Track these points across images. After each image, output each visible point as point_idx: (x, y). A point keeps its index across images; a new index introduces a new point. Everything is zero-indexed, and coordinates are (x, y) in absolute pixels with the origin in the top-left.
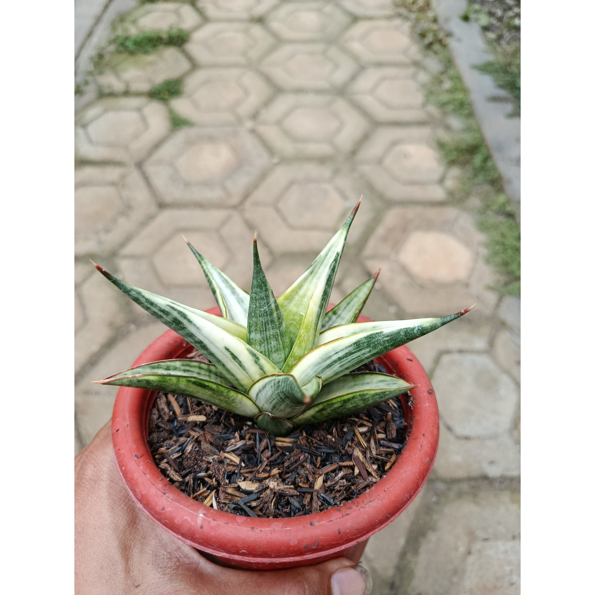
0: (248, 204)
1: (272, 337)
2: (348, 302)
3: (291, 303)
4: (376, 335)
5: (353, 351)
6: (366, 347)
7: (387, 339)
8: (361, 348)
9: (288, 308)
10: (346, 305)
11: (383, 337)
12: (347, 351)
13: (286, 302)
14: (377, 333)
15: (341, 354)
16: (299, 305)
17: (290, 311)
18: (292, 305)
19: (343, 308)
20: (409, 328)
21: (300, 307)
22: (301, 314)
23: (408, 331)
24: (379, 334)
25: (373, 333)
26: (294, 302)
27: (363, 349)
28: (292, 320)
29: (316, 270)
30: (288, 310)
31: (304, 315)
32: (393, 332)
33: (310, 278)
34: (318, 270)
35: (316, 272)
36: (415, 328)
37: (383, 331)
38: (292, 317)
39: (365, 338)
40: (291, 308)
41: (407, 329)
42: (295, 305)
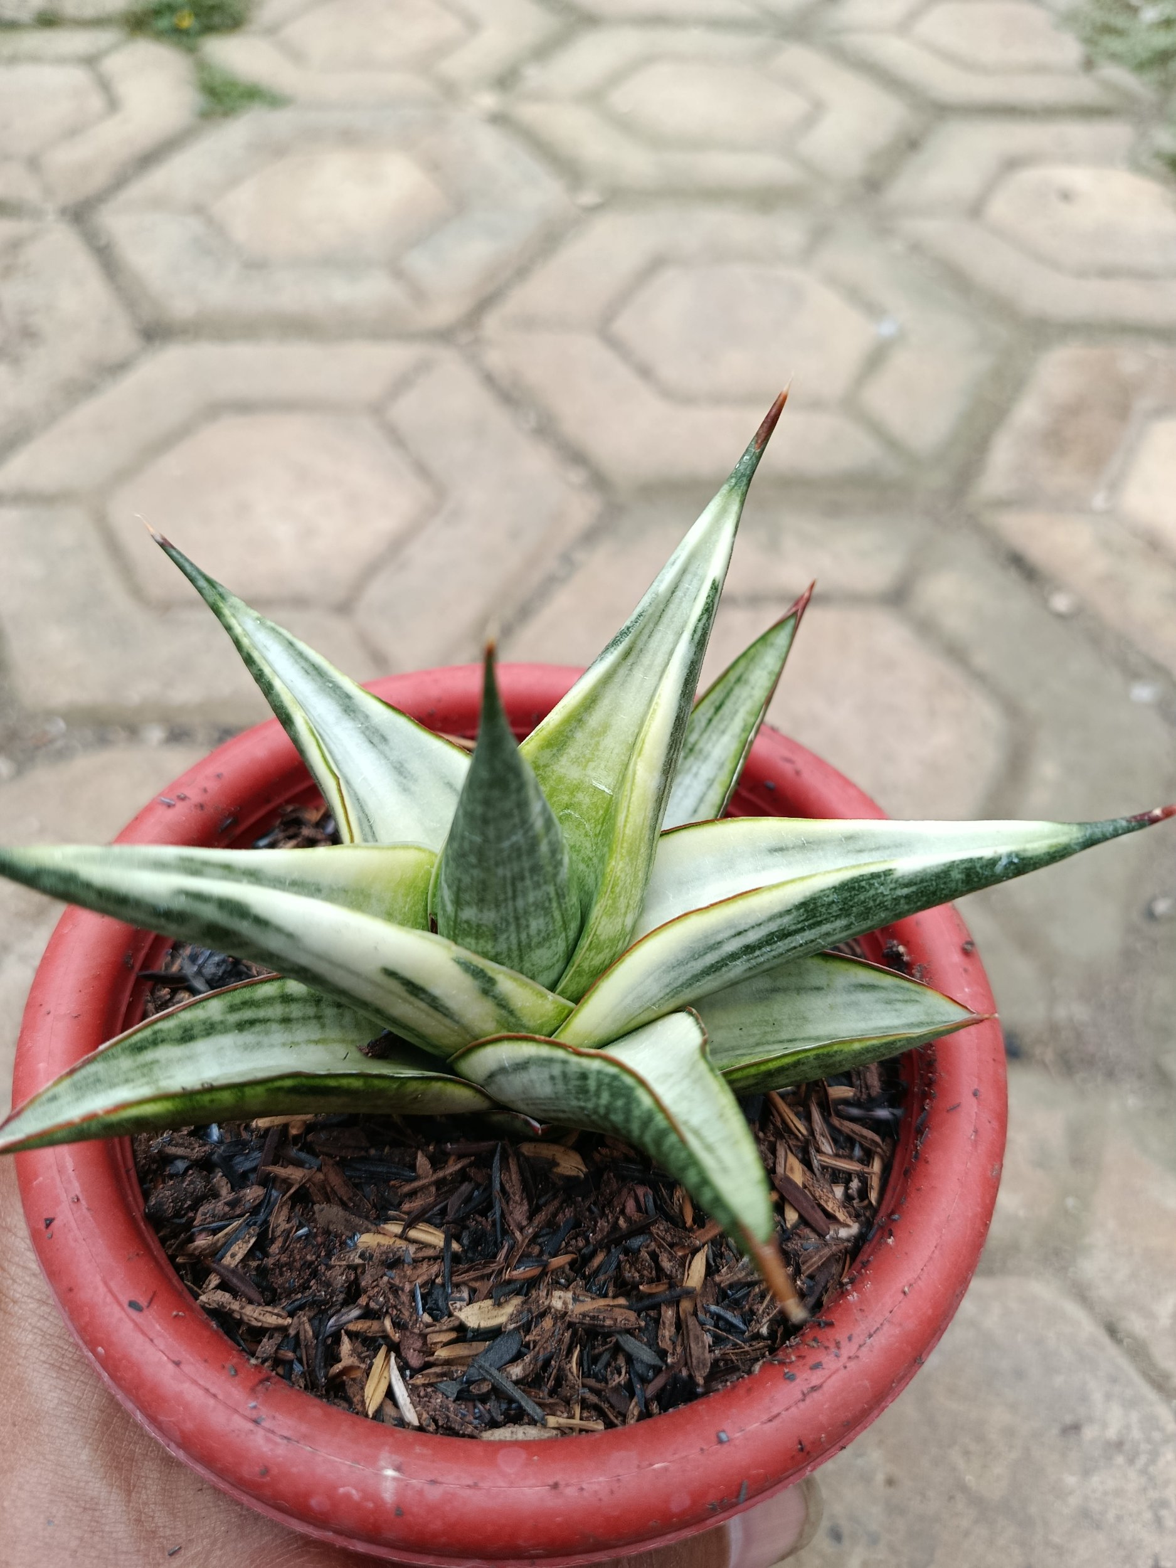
1: (532, 909)
2: (717, 703)
3: (562, 756)
4: (872, 881)
5: (794, 927)
6: (837, 917)
7: (905, 891)
8: (819, 919)
9: (553, 771)
10: (712, 710)
11: (892, 886)
12: (773, 927)
13: (547, 753)
14: (875, 876)
15: (752, 937)
16: (589, 760)
17: (560, 780)
18: (564, 760)
19: (704, 722)
20: (981, 859)
21: (592, 765)
22: (596, 788)
23: (975, 868)
24: (883, 878)
25: (862, 876)
26: (572, 752)
27: (827, 920)
28: (567, 807)
29: (640, 644)
30: (554, 777)
31: (606, 790)
32: (929, 871)
33: (622, 672)
34: (646, 642)
35: (641, 650)
36: (1000, 858)
37: (895, 870)
38: (565, 798)
39: (836, 889)
40: (563, 771)
41: (971, 860)
42: (576, 761)
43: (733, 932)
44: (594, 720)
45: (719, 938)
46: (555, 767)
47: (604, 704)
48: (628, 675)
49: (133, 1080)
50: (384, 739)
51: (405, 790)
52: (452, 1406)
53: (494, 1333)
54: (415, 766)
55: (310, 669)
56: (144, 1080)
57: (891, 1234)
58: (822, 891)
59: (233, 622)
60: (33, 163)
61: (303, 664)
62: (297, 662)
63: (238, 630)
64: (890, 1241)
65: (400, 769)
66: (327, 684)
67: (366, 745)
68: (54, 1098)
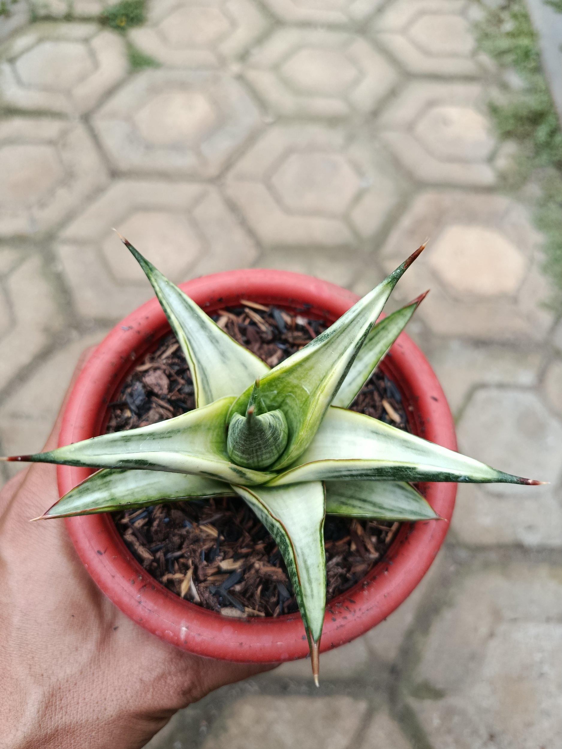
0: (230, 177)
3: (291, 375)
4: (406, 469)
5: (371, 474)
6: (389, 476)
7: (419, 476)
8: (382, 475)
9: (286, 380)
11: (414, 473)
12: (364, 472)
13: (285, 374)
14: (408, 468)
15: (354, 473)
16: (302, 378)
17: (288, 383)
18: (291, 377)
20: (453, 474)
21: (303, 380)
22: (303, 389)
23: (450, 477)
24: (411, 470)
25: (403, 466)
26: (295, 374)
27: (385, 476)
28: (290, 392)
29: (333, 340)
30: (286, 382)
31: (308, 391)
32: (430, 472)
33: (322, 350)
34: (336, 339)
35: (333, 342)
36: (461, 477)
37: (417, 468)
38: (290, 389)
39: (391, 468)
40: (290, 380)
41: (449, 474)
42: (297, 378)
43: (346, 469)
44: (307, 365)
45: (341, 469)
46: (287, 379)
47: (313, 360)
48: (325, 351)
49: (102, 489)
50: (217, 341)
51: (224, 362)
52: (211, 598)
53: (231, 572)
54: (229, 354)
55: (188, 307)
56: (106, 489)
57: (387, 570)
58: (385, 467)
59: (155, 284)
60: (68, 93)
61: (185, 304)
62: (182, 303)
63: (157, 289)
64: (386, 573)
65: (222, 354)
66: (195, 315)
67: (209, 343)
68: (70, 497)
